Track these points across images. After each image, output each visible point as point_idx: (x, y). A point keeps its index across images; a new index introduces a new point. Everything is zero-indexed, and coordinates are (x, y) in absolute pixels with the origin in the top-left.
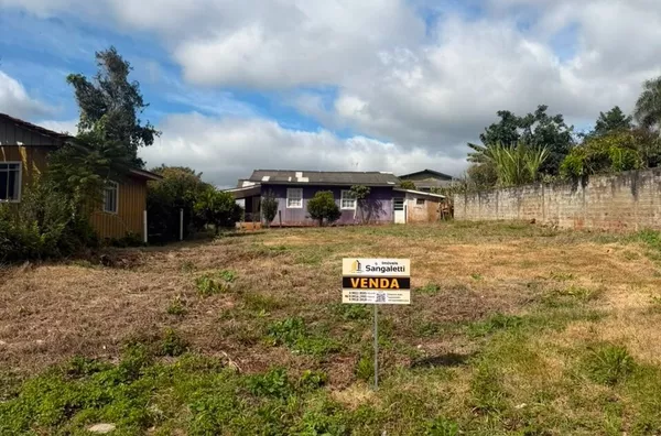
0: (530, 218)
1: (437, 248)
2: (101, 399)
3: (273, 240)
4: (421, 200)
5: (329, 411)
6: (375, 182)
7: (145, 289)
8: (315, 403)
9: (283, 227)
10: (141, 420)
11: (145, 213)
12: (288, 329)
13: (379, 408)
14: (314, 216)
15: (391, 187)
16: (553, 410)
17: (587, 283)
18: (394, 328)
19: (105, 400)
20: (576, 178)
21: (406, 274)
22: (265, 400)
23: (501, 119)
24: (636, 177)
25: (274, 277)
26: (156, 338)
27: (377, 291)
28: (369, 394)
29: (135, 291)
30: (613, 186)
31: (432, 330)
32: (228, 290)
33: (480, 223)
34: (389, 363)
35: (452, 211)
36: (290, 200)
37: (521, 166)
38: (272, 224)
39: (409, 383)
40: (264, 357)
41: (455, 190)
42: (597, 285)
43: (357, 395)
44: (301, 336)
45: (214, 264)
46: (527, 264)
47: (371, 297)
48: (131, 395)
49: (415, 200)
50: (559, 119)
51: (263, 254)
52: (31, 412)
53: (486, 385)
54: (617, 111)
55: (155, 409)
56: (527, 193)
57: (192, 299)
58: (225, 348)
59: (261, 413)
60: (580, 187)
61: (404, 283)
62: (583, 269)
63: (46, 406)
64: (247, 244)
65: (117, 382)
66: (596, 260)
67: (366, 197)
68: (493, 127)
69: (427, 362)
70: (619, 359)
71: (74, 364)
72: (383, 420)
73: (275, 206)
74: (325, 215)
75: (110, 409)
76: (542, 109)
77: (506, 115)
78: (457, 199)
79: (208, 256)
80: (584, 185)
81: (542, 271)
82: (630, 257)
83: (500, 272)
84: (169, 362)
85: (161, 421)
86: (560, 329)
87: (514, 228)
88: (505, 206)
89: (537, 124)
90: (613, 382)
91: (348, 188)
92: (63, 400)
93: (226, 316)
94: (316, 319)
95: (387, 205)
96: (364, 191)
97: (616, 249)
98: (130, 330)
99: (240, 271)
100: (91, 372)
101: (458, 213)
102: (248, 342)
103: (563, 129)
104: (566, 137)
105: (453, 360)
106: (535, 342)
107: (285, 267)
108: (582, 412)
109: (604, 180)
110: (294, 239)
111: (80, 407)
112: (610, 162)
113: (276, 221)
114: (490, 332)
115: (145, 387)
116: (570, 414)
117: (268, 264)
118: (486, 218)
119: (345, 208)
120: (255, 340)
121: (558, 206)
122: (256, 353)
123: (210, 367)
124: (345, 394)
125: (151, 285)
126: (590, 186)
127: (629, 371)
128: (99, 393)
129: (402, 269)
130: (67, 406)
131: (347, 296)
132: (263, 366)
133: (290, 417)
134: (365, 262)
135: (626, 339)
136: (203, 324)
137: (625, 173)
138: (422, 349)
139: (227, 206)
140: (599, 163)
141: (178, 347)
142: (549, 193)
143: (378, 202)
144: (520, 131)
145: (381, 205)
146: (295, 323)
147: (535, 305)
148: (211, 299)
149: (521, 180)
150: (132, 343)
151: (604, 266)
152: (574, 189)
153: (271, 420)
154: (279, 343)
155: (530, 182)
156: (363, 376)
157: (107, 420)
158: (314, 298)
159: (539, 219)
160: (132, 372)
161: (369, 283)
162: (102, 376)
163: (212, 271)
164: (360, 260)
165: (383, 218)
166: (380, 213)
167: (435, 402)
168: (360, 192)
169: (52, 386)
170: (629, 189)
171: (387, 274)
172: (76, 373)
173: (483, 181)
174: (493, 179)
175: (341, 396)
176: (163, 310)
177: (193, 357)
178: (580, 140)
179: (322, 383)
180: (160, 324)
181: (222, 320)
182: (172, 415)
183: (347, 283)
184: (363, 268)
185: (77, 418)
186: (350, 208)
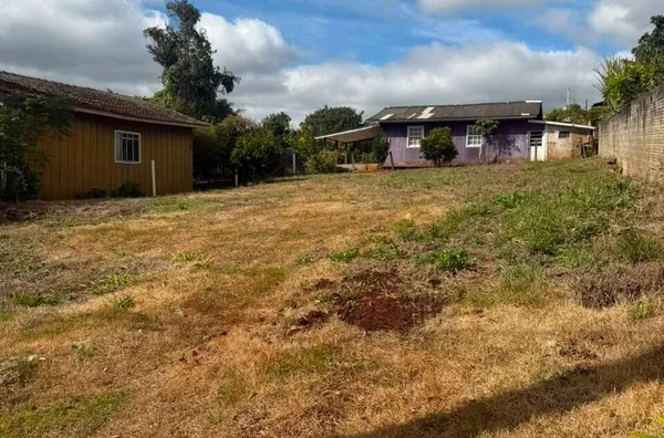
4: (564, 133)
6: (507, 114)
9: (396, 168)
11: (153, 162)
14: (428, 157)
15: (525, 120)
23: (654, 26)
35: (596, 146)
36: (411, 139)
38: (385, 165)
49: (557, 134)
67: (494, 132)
73: (387, 146)
74: (441, 154)
77: (659, 22)
78: (600, 130)
91: (473, 122)
95: (521, 141)
96: (491, 124)
101: (601, 148)
113: (388, 162)
119: (472, 146)
139: (261, 153)
143: (511, 137)
145: (514, 141)
165: (516, 155)
166: (512, 149)
168: (486, 126)
186: (477, 145)
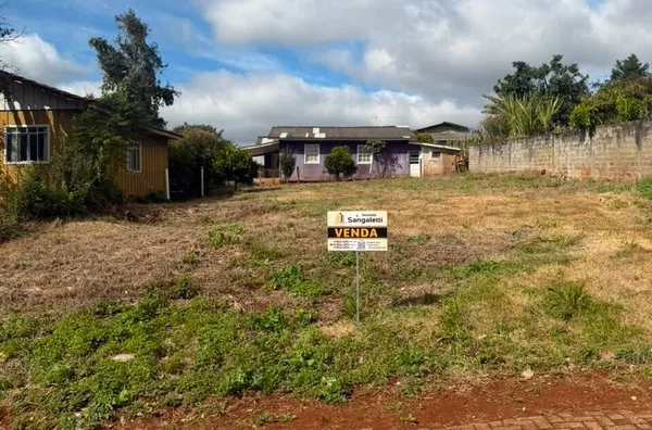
0: (540, 169)
1: (438, 201)
2: (122, 335)
3: (286, 196)
4: (436, 153)
5: (315, 342)
6: (395, 136)
7: (163, 242)
8: (304, 336)
9: (301, 182)
10: (155, 351)
11: (167, 171)
12: (287, 275)
13: (358, 339)
14: (331, 172)
15: (406, 142)
16: (509, 340)
17: (570, 230)
18: (384, 273)
19: (126, 335)
20: (585, 128)
21: (384, 224)
22: (262, 333)
23: (516, 69)
24: (640, 127)
25: (280, 230)
26: (172, 284)
27: (358, 240)
28: (351, 328)
29: (154, 244)
30: (618, 137)
31: (416, 275)
32: (238, 242)
33: (491, 175)
34: (372, 303)
35: (467, 164)
36: (308, 156)
37: (534, 118)
38: (291, 179)
39: (386, 318)
40: (264, 299)
41: (470, 142)
42: (578, 232)
43: (341, 330)
44: (298, 280)
45: (229, 218)
46: (519, 214)
47: (353, 245)
48: (147, 331)
49: (431, 153)
50: (574, 69)
51: (275, 209)
52: (64, 346)
53: (450, 321)
54: (633, 58)
55: (169, 342)
56: (538, 144)
57: (205, 250)
58: (231, 292)
59: (256, 343)
60: (587, 138)
61: (382, 232)
62: (569, 218)
63: (76, 340)
64: (261, 199)
65: (137, 320)
66: (585, 209)
67: (381, 152)
68: (508, 78)
69: (405, 302)
70: (577, 296)
71: (99, 306)
72: (360, 348)
73: (293, 162)
74: (342, 169)
75: (129, 343)
76: (557, 58)
77: (521, 66)
78: (472, 151)
79: (225, 211)
80: (591, 135)
81: (530, 221)
82: (619, 205)
83: (490, 222)
84: (180, 303)
85: (173, 351)
86: (530, 271)
87: (524, 179)
88: (517, 157)
89: (551, 74)
90: (568, 316)
91: (364, 143)
92: (90, 335)
93: (234, 265)
94: (314, 266)
95: (403, 159)
96: (380, 145)
97: (609, 198)
98: (149, 278)
99: (249, 225)
100: (114, 313)
101: (473, 165)
102: (252, 287)
103: (578, 79)
104: (582, 86)
105: (430, 299)
106: (506, 283)
107: (291, 220)
108: (534, 342)
109: (610, 130)
110: (308, 194)
111: (105, 341)
112: (616, 113)
113: (294, 176)
114: (468, 276)
115: (160, 325)
116: (525, 344)
117: (275, 218)
118: (498, 170)
119: (362, 163)
120: (259, 285)
121: (567, 156)
122: (260, 298)
123: (217, 307)
124: (331, 328)
125: (168, 239)
126: (597, 136)
127: (584, 308)
128: (120, 330)
129: (380, 220)
130: (94, 340)
131: (332, 245)
132: (263, 306)
133: (282, 347)
134: (347, 214)
135: (589, 279)
136: (214, 271)
137: (630, 123)
138: (405, 291)
139: (245, 163)
140: (606, 114)
141: (188, 291)
142: (559, 144)
143: (394, 156)
144: (535, 82)
145: (397, 159)
146: (294, 271)
147: (514, 251)
148: (222, 250)
149: (534, 130)
150: (150, 289)
151: (591, 215)
152: (582, 140)
153: (266, 350)
154: (279, 287)
155: (542, 133)
156: (347, 313)
157: (127, 351)
158: (314, 247)
159: (549, 170)
160: (150, 312)
161: (350, 233)
162: (124, 316)
163: (224, 225)
164: (343, 213)
165: (399, 171)
166: (396, 167)
167: (407, 335)
168: (375, 146)
169: (81, 324)
170: (633, 139)
171: (367, 224)
172: (102, 314)
173: (497, 133)
174: (506, 132)
175: (326, 330)
176: (178, 260)
177: (202, 299)
178: (594, 91)
179: (313, 320)
180: (176, 272)
181: (230, 268)
182: (182, 347)
183: (332, 233)
184: (346, 220)
185: (102, 350)
186: (366, 163)
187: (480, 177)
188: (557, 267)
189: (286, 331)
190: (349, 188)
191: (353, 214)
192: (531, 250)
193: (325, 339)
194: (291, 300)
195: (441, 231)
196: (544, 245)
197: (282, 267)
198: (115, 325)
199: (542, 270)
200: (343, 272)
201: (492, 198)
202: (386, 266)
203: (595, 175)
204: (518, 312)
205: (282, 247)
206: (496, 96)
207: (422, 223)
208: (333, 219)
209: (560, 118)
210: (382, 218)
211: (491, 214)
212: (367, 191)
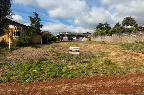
0: (103, 41)
1: (87, 45)
2: (34, 67)
3: (62, 44)
5: (67, 69)
6: (79, 34)
7: (41, 51)
8: (65, 68)
10: (40, 70)
11: (41, 39)
12: (62, 57)
13: (74, 68)
14: (69, 40)
15: (81, 35)
16: (99, 69)
17: (108, 51)
18: (78, 57)
19: (35, 67)
20: (111, 34)
21: (79, 49)
22: (58, 67)
23: (99, 24)
24: (119, 34)
25: (61, 50)
26: (43, 58)
27: (74, 52)
28: (73, 66)
29: (39, 51)
30: (116, 36)
31: (84, 58)
32: (54, 51)
33: (95, 41)
34: (76, 62)
35: (91, 39)
36: (65, 37)
37: (102, 32)
38: (62, 41)
39: (79, 65)
40: (58, 61)
41: (92, 36)
42: (110, 51)
43: (71, 67)
44: (64, 58)
45: (52, 47)
46: (100, 48)
47: (74, 53)
48: (38, 66)
49: (85, 37)
50: (109, 24)
51: (60, 46)
52: (24, 69)
53: (90, 65)
54: (118, 23)
55: (42, 68)
56: (103, 37)
57: (48, 53)
58: (53, 60)
59: (57, 69)
60: (111, 36)
61: (78, 51)
62: (108, 49)
63: (26, 68)
64: (57, 44)
65: (37, 64)
66: (111, 48)
67: (77, 37)
68: (98, 25)
69: (82, 62)
70: (110, 62)
71: (30, 62)
72: (75, 70)
73: (63, 38)
74: (71, 40)
75: (36, 68)
76: (106, 23)
77: (100, 24)
78: (92, 37)
79: (51, 46)
80: (112, 35)
81: (102, 49)
82: (116, 47)
83: (95, 49)
84: (44, 62)
85: (43, 70)
86: (102, 58)
87: (100, 42)
88: (99, 39)
89: (105, 25)
90: (108, 65)
91: (74, 35)
92: (29, 67)
93: (53, 55)
94: (67, 56)
95: (81, 38)
97: (114, 46)
98: (39, 57)
99: (56, 48)
100: (33, 63)
101: (92, 39)
102: (56, 59)
103: (110, 26)
104: (110, 27)
105: (86, 62)
106: (98, 60)
107: (63, 48)
108: (103, 69)
109: (115, 35)
110: (65, 44)
111: (31, 68)
112: (116, 32)
113: (63, 40)
114: (92, 58)
115: (41, 65)
116: (101, 70)
117: (60, 47)
118: (96, 41)
119: (74, 39)
120: (57, 59)
121: (107, 39)
122: (57, 61)
123: (50, 63)
124: (70, 66)
125: (42, 51)
126: (112, 36)
127: (111, 64)
128: (34, 66)
129: (78, 49)
130: (29, 68)
131: (70, 53)
132: (58, 63)
133: (62, 69)
134: (73, 48)
135: (112, 59)
136: (50, 56)
137: (118, 34)
138: (82, 60)
139: (55, 38)
140: (114, 32)
141: (46, 60)
142: (106, 37)
143: (79, 38)
144: (103, 26)
146: (63, 57)
147: (99, 54)
148: (51, 53)
149: (102, 34)
150: (39, 59)
151: (112, 49)
152: (110, 36)
153: (59, 70)
154: (61, 59)
155: (103, 35)
156: (72, 64)
157: (35, 70)
158: (67, 53)
159: (104, 41)
160: (39, 63)
161: (73, 51)
162: (34, 64)
163: (51, 49)
164: (72, 47)
166: (80, 39)
167: (82, 68)
169: (27, 65)
170: (118, 36)
171: (76, 49)
172: (31, 63)
173: (96, 35)
174: (98, 34)
175: (69, 67)
176: (44, 54)
177: (48, 61)
178: (112, 28)
179: (67, 65)
180: (43, 56)
181: (52, 56)
182: (44, 69)
183: (70, 51)
184: (73, 49)
185: (31, 69)
187: (93, 42)
188: (106, 57)
189: (62, 67)
190: (72, 43)
191: (74, 48)
192: (102, 54)
193: (69, 68)
194: (63, 61)
195: (88, 51)
196: (104, 53)
197: (61, 56)
198: (33, 65)
199: (104, 57)
200: (72, 57)
201: (96, 45)
202: (79, 56)
203: (112, 42)
204: (100, 64)
205: (61, 53)
206: (96, 28)
207: (84, 49)
208: (70, 48)
209: (107, 32)
210: (79, 48)
211: (96, 48)
212: (75, 43)
